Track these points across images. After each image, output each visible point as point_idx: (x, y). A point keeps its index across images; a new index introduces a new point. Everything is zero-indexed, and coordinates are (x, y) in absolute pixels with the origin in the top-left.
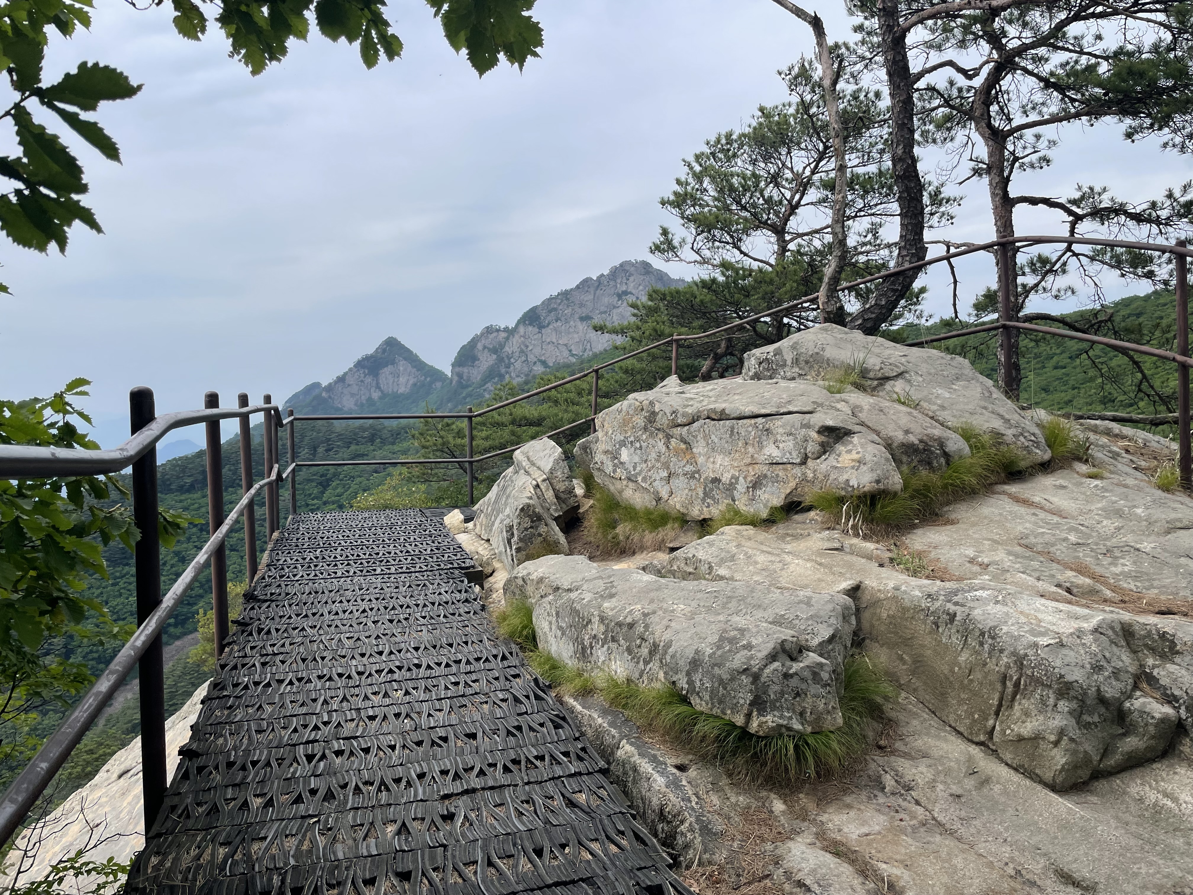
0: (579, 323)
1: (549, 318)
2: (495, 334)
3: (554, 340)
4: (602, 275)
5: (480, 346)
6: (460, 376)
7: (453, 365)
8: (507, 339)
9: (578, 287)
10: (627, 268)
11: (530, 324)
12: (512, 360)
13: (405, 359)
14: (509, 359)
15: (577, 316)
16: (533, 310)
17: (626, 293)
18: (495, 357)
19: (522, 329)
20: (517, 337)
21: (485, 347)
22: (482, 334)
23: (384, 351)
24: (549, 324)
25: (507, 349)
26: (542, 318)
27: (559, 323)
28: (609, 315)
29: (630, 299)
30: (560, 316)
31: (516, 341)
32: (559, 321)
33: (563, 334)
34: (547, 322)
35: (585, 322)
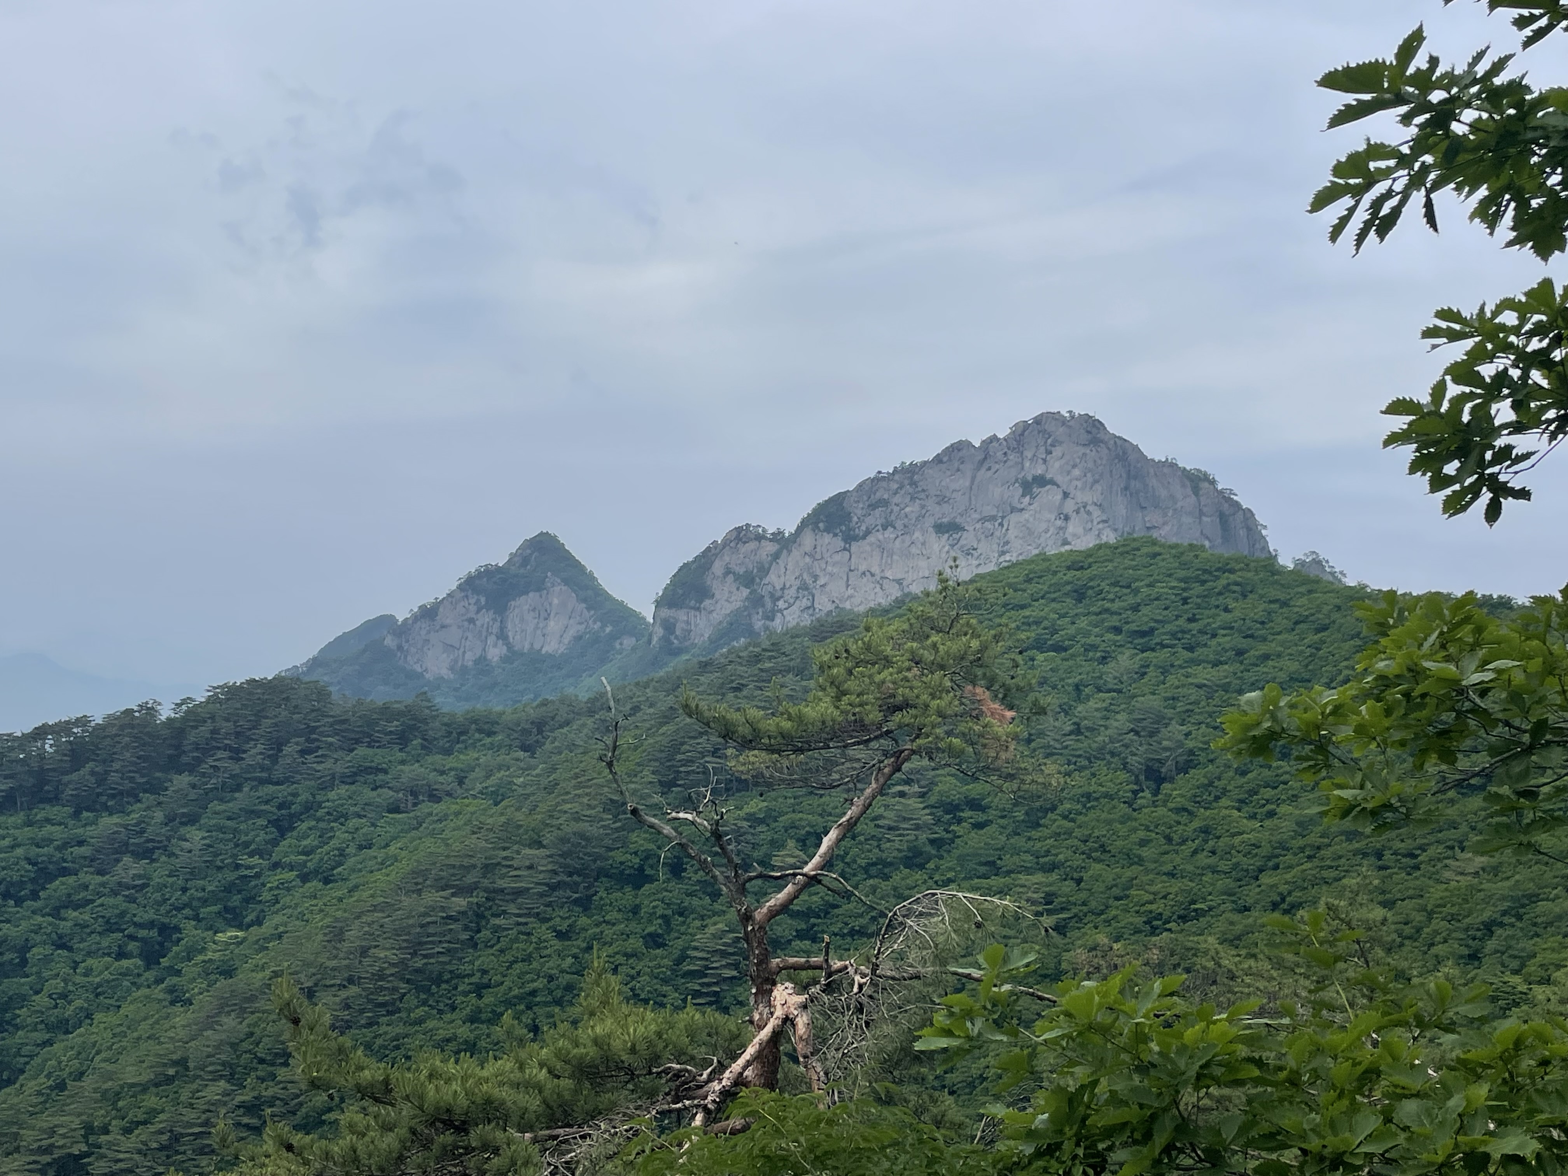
0: (932, 536)
1: (870, 521)
2: (752, 545)
3: (875, 569)
4: (994, 438)
5: (718, 568)
6: (669, 627)
7: (659, 604)
8: (776, 556)
9: (938, 459)
10: (1050, 427)
11: (827, 530)
12: (781, 604)
13: (566, 582)
14: (775, 599)
15: (929, 522)
16: (838, 500)
17: (1041, 481)
18: (745, 592)
19: (808, 539)
20: (796, 553)
21: (728, 572)
22: (726, 542)
23: (525, 561)
24: (868, 533)
25: (775, 579)
26: (855, 519)
27: (890, 533)
28: (1001, 524)
29: (1050, 496)
30: (893, 517)
31: (794, 560)
32: (890, 529)
33: (895, 557)
34: (864, 528)
35: (947, 535)
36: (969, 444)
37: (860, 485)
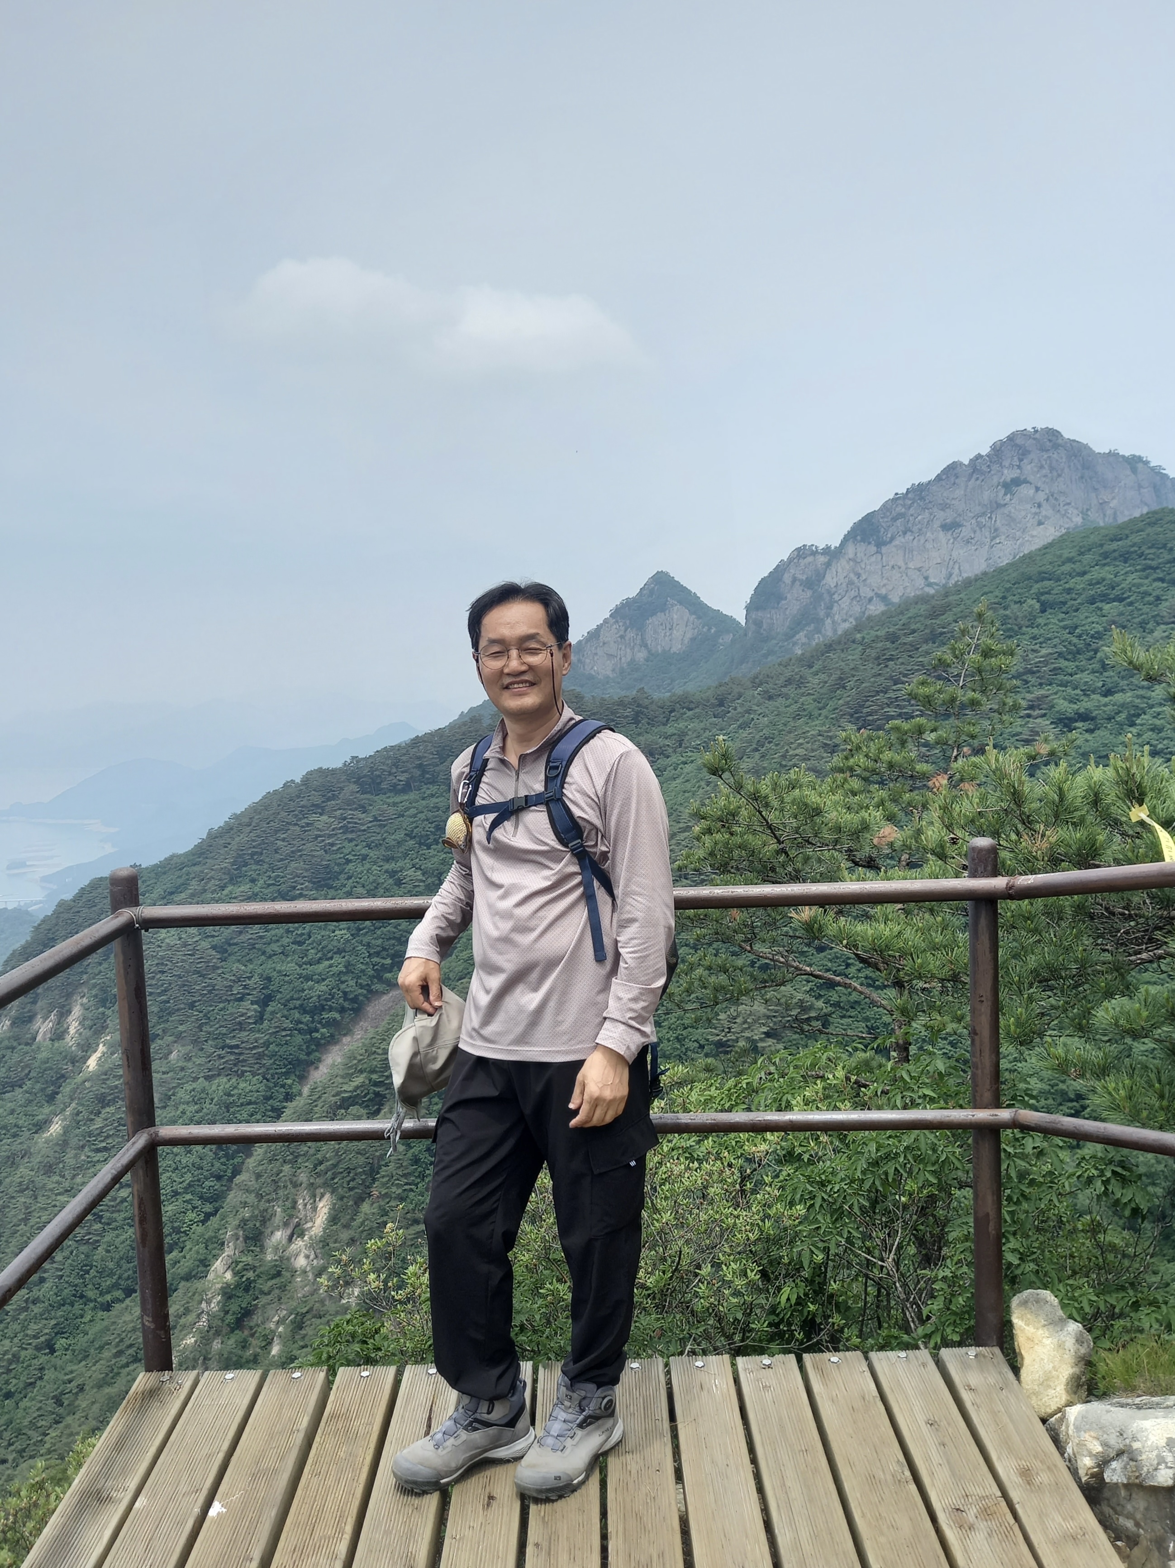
0: (941, 534)
1: (892, 530)
2: (810, 559)
3: (901, 563)
4: (979, 456)
5: (787, 578)
6: (758, 624)
7: (748, 608)
8: (828, 565)
9: (939, 478)
10: (1019, 441)
11: (863, 540)
12: (836, 597)
13: (681, 602)
14: (831, 595)
15: (936, 524)
16: (869, 519)
17: (1017, 482)
18: (809, 593)
19: (850, 550)
20: (843, 562)
21: (794, 580)
22: (790, 560)
23: (652, 592)
24: (892, 539)
25: (830, 580)
26: (882, 530)
27: (909, 537)
28: (990, 518)
29: (1026, 491)
30: (910, 525)
31: (842, 567)
32: (909, 534)
33: (915, 553)
34: (889, 535)
35: (950, 532)
36: (961, 464)
37: (884, 505)
